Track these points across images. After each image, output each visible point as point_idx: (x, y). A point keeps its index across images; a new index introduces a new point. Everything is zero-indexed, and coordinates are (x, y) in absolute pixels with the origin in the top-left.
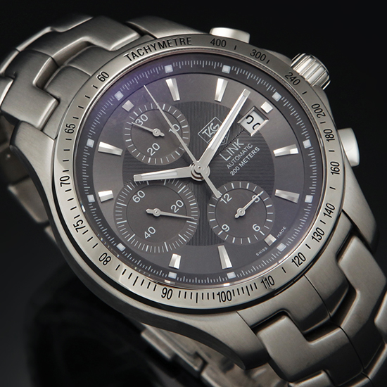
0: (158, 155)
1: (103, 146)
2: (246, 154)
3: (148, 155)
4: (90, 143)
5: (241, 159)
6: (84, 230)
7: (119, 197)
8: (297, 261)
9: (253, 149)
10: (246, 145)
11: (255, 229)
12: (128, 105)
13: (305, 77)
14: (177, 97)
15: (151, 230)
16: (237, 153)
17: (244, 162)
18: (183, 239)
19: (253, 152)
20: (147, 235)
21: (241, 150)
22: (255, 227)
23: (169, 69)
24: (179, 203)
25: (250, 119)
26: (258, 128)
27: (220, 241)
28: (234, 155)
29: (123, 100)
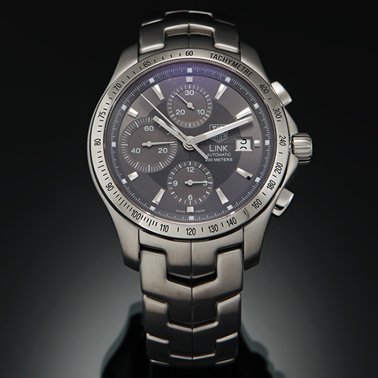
0: (179, 117)
1: (157, 88)
2: (223, 157)
3: (174, 113)
4: (152, 80)
5: (218, 157)
6: (102, 119)
7: (139, 119)
8: (189, 231)
9: (229, 157)
10: (228, 152)
11: (189, 197)
12: (189, 79)
13: (295, 147)
14: (218, 97)
15: (138, 150)
16: (219, 152)
17: (218, 160)
18: (149, 169)
19: (228, 159)
20: (133, 151)
21: (222, 152)
22: (190, 197)
23: (228, 80)
24: (165, 150)
25: (245, 142)
26: (243, 149)
27: (165, 187)
28: (217, 152)
29: (190, 75)
